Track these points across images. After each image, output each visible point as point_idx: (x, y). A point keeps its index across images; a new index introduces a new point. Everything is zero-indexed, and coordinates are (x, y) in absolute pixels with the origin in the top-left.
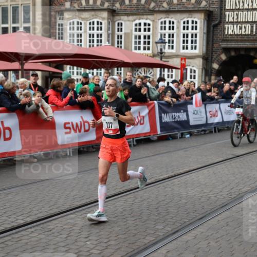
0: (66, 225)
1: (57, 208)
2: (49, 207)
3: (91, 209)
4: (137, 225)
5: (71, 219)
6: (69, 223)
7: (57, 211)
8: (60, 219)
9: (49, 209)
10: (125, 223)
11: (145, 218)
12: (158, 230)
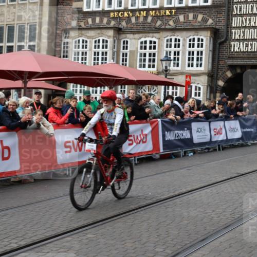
0: (61, 248)
1: (52, 231)
2: (45, 230)
3: (88, 231)
4: (136, 248)
5: (67, 242)
6: (64, 246)
7: (53, 233)
8: (55, 242)
9: (45, 231)
10: (123, 246)
11: (145, 240)
12: (158, 252)
